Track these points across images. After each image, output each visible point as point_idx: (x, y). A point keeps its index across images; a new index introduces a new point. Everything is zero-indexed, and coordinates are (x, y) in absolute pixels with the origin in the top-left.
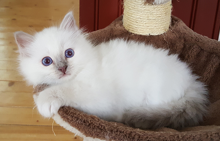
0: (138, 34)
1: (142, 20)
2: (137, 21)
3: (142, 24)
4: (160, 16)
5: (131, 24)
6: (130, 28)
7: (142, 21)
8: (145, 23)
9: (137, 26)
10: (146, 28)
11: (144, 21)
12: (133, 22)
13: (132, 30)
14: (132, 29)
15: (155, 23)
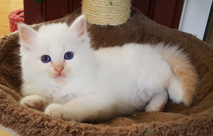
0: (97, 24)
1: (101, 8)
2: (96, 10)
3: (101, 13)
4: (120, 4)
5: (89, 14)
6: (89, 18)
7: (100, 10)
8: (104, 12)
9: (95, 16)
10: (105, 17)
11: (103, 10)
12: (91, 12)
14: (91, 18)
15: (113, 12)
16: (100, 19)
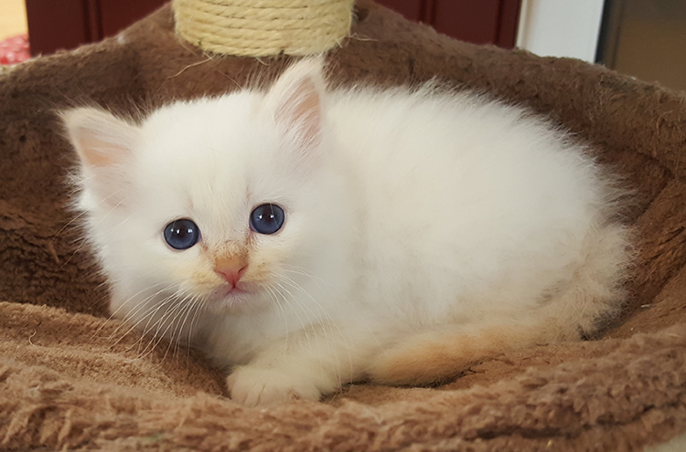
0: (237, 52)
3: (250, 11)
5: (207, 16)
6: (206, 35)
8: (261, 3)
9: (229, 21)
10: (268, 25)
12: (212, 7)
13: (212, 38)
14: (213, 33)
15: (297, 3)
16: (251, 33)
